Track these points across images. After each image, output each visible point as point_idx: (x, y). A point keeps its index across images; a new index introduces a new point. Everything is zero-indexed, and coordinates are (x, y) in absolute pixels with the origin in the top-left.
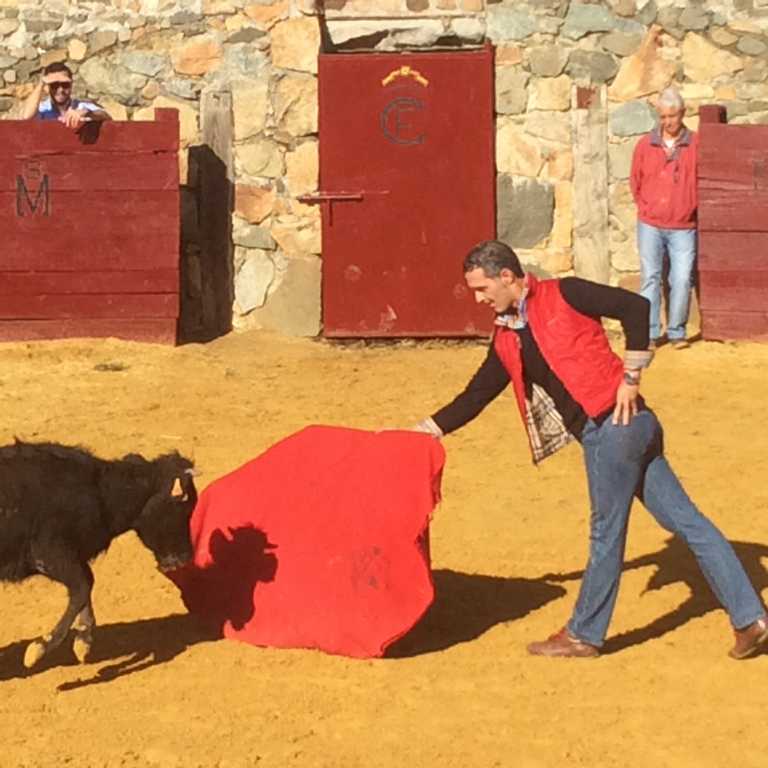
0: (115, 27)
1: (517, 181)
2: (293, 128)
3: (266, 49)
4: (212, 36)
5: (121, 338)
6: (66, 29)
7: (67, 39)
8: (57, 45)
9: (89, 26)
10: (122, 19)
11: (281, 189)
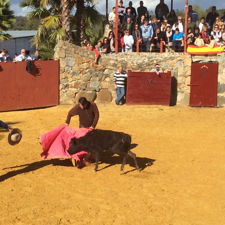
0: (161, 58)
1: (221, 83)
2: (187, 75)
3: (183, 62)
4: (175, 60)
5: (161, 105)
6: (153, 59)
7: (154, 60)
8: (152, 61)
9: (157, 58)
10: (162, 57)
11: (184, 83)
